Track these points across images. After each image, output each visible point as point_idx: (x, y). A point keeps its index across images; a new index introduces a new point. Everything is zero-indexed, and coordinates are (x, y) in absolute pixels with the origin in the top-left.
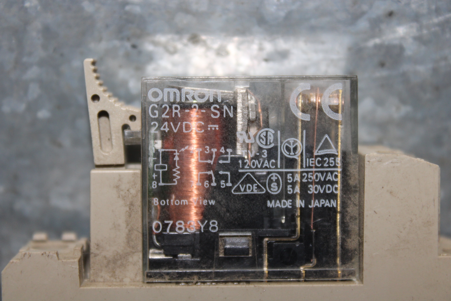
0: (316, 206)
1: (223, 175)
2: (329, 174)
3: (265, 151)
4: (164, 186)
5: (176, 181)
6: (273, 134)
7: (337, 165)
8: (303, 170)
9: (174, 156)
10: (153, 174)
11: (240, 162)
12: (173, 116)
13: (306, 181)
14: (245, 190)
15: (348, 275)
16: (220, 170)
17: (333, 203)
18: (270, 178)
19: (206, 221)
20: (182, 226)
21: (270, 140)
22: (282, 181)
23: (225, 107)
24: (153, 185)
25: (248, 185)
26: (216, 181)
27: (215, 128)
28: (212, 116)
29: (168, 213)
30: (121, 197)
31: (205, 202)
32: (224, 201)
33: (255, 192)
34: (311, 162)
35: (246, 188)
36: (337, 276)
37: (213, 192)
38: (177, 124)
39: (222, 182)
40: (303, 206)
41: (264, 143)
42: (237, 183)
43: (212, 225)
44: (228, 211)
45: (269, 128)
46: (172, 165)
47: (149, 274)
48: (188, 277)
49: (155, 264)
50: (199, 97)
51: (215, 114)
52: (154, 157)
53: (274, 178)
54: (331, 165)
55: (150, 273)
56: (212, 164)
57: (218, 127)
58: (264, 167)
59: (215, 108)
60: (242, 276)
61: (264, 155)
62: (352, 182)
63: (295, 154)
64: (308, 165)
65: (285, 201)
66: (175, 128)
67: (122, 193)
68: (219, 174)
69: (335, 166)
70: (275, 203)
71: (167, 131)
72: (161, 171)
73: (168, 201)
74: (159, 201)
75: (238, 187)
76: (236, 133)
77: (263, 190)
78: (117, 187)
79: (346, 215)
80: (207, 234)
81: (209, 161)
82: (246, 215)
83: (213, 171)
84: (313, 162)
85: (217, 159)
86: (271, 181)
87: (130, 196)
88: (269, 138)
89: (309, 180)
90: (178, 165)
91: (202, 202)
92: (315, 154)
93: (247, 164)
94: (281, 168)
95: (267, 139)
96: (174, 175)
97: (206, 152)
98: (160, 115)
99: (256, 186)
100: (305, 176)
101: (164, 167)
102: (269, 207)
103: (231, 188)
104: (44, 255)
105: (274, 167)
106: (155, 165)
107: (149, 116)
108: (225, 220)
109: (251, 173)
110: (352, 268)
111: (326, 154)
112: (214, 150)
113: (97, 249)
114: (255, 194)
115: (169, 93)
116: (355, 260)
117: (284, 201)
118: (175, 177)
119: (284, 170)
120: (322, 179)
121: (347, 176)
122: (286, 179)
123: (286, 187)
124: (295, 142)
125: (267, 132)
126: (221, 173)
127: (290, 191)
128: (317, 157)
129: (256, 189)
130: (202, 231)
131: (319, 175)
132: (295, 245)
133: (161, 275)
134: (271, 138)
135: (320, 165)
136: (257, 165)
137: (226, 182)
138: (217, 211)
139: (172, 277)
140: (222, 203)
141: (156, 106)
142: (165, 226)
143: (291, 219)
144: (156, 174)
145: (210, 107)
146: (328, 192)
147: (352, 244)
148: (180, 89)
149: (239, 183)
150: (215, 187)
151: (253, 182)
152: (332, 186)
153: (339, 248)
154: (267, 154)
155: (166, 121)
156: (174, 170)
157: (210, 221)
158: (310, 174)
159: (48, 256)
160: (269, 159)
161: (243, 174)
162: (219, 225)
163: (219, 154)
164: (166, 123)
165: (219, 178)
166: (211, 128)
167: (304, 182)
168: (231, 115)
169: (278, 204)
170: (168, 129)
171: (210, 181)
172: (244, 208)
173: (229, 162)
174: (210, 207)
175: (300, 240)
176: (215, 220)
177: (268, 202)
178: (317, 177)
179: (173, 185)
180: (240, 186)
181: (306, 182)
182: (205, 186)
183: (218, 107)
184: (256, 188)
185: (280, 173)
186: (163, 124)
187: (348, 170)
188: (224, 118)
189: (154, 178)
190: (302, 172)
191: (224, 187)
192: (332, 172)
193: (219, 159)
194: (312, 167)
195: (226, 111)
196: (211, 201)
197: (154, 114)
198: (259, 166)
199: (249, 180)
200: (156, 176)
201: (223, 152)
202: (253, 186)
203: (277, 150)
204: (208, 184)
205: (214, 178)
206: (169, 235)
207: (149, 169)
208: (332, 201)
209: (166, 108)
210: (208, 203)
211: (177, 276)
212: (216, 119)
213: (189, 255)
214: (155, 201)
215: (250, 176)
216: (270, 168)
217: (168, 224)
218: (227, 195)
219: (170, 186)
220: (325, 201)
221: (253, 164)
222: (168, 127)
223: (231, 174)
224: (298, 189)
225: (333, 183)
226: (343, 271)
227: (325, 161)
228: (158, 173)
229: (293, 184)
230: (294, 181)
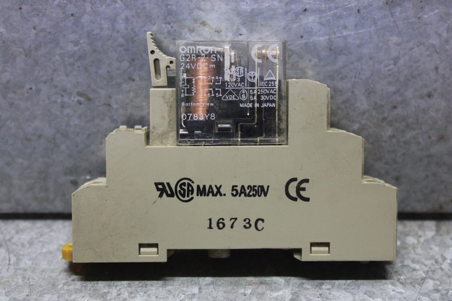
0: (265, 107)
1: (217, 90)
2: (272, 90)
3: (239, 78)
4: (188, 96)
5: (194, 94)
6: (243, 70)
7: (275, 85)
8: (258, 88)
9: (193, 81)
10: (182, 90)
11: (226, 84)
12: (192, 60)
13: (260, 93)
14: (229, 98)
15: (281, 142)
16: (216, 88)
17: (274, 105)
18: (241, 92)
19: (209, 114)
20: (197, 117)
21: (241, 73)
22: (248, 94)
23: (219, 56)
24: (182, 95)
25: (230, 96)
26: (214, 94)
27: (213, 66)
28: (212, 60)
29: (190, 110)
30: (165, 102)
31: (208, 104)
32: (218, 104)
33: (234, 99)
34: (262, 84)
35: (229, 97)
36: (276, 143)
37: (212, 99)
38: (194, 65)
39: (217, 94)
40: (258, 106)
41: (238, 74)
42: (224, 95)
43: (212, 116)
44: (220, 109)
45: (241, 66)
46: (191, 86)
47: (180, 141)
48: (200, 143)
49: (183, 136)
50: (205, 51)
51: (214, 59)
52: (182, 81)
53: (243, 92)
54: (272, 85)
55: (180, 140)
56: (212, 85)
57: (215, 66)
58: (238, 86)
59: (213, 56)
60: (227, 142)
61: (238, 80)
62: (283, 94)
63: (254, 80)
64: (260, 86)
65: (249, 104)
66: (193, 66)
67: (166, 100)
68: (215, 90)
69: (274, 86)
70: (244, 105)
71: (189, 68)
72: (186, 88)
73: (189, 103)
74: (185, 104)
75: (225, 96)
76: (224, 69)
77: (238, 98)
78: (164, 97)
79: (280, 111)
80: (209, 121)
81: (210, 83)
82: (229, 111)
83: (212, 89)
84: (263, 84)
85: (214, 82)
86: (242, 94)
87: (170, 102)
88: (241, 71)
89: (261, 93)
90: (195, 85)
91: (207, 105)
92: (264, 80)
93: (230, 85)
94: (247, 87)
95: (240, 72)
96: (193, 90)
97: (209, 79)
98: (185, 60)
99: (234, 96)
100: (259, 91)
101: (187, 86)
102: (241, 107)
103: (221, 97)
104: (127, 130)
105: (243, 86)
106: (183, 85)
107: (180, 60)
108: (219, 114)
109: (231, 89)
110: (283, 138)
111: (270, 80)
112: (213, 78)
113: (153, 129)
114: (233, 100)
115: (190, 49)
116: (285, 134)
117: (248, 104)
118: (193, 92)
119: (249, 88)
120: (268, 93)
121: (281, 91)
122: (250, 93)
123: (250, 97)
124: (254, 74)
125: (240, 68)
126: (216, 89)
127: (251, 99)
128: (265, 81)
129: (234, 98)
130: (207, 119)
131: (266, 90)
132: (254, 127)
133: (186, 142)
134: (242, 72)
135: (267, 85)
136: (235, 85)
137: (219, 94)
138: (214, 109)
139: (192, 142)
140: (217, 105)
141: (184, 55)
142: (188, 116)
143: (252, 113)
144: (183, 90)
145: (211, 56)
146: (271, 99)
147: (283, 126)
148: (196, 47)
149: (225, 95)
150: (213, 97)
151: (232, 94)
152: (273, 96)
153: (277, 128)
154: (240, 79)
155: (188, 63)
156: (193, 88)
157: (211, 114)
158: (262, 90)
159: (129, 131)
160: (241, 82)
161: (228, 90)
162: (215, 116)
163: (215, 80)
164: (188, 64)
165: (215, 92)
166: (211, 66)
167: (259, 94)
168: (222, 60)
169: (245, 105)
170: (190, 67)
171: (211, 94)
172: (228, 108)
173: (220, 84)
174: (211, 107)
175: (257, 124)
176: (213, 113)
177: (241, 104)
178: (265, 91)
179: (192, 96)
180: (226, 96)
181: (260, 94)
182: (208, 96)
183: (215, 56)
184: (234, 97)
185: (247, 90)
186: (187, 64)
187: (281, 88)
188: (218, 61)
189: (183, 92)
190: (258, 89)
191: (218, 96)
192: (273, 89)
193: (215, 83)
194: (263, 87)
195: (219, 58)
196: (211, 104)
197: (182, 59)
198: (236, 86)
199: (230, 93)
200: (184, 91)
201: (218, 78)
202: (232, 96)
203: (245, 78)
204: (210, 95)
205: (213, 92)
206: (190, 121)
207: (180, 87)
208: (273, 104)
209: (188, 56)
210: (210, 105)
211: (194, 142)
212: (214, 62)
213: (200, 132)
214: (183, 104)
215: (231, 91)
216: (241, 87)
217: (189, 115)
218: (219, 101)
219: (191, 96)
220: (270, 104)
221: (233, 85)
222: (190, 66)
223: (221, 90)
224: (255, 98)
225: (273, 95)
226: (279, 140)
227: (270, 83)
228: (184, 89)
229: (253, 95)
230: (254, 93)
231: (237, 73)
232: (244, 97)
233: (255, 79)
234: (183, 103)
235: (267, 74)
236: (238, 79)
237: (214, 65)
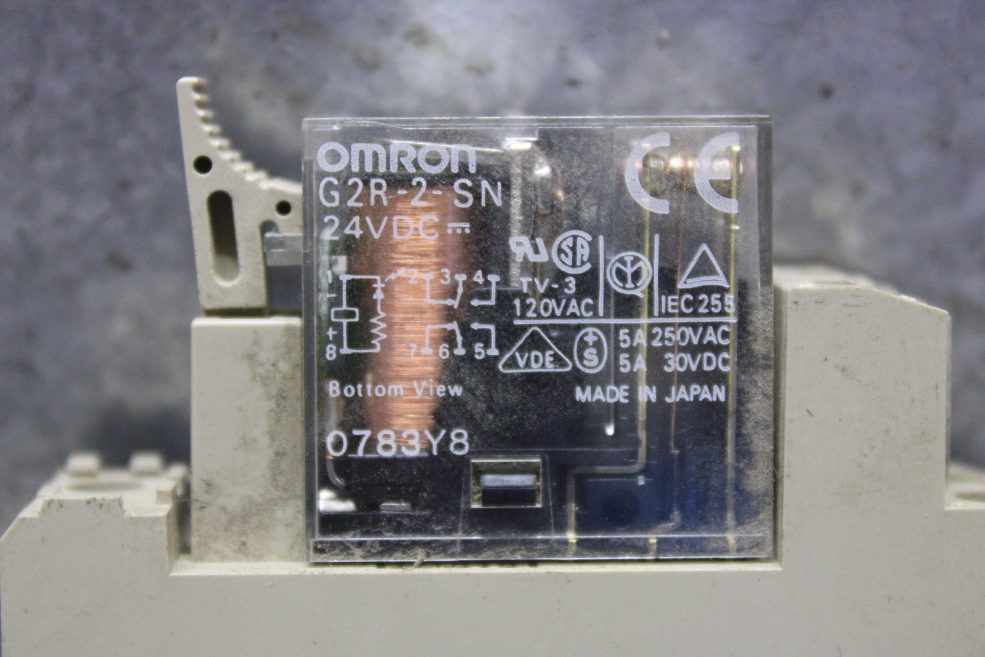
0: (682, 400)
1: (479, 330)
2: (710, 330)
3: (572, 279)
4: (353, 354)
5: (378, 345)
6: (589, 243)
7: (727, 309)
8: (653, 321)
9: (374, 290)
10: (327, 329)
11: (517, 302)
12: (372, 202)
13: (660, 344)
14: (528, 365)
15: (751, 548)
16: (474, 321)
17: (719, 394)
18: (582, 339)
19: (443, 432)
20: (391, 442)
22: (609, 345)
23: (485, 184)
24: (328, 352)
25: (534, 353)
26: (464, 345)
27: (463, 229)
28: (457, 203)
29: (361, 413)
30: (258, 378)
31: (441, 390)
32: (482, 387)
33: (550, 368)
34: (670, 304)
35: (529, 359)
36: (725, 550)
37: (459, 369)
38: (380, 221)
39: (478, 347)
40: (653, 399)
41: (569, 261)
42: (509, 349)
43: (455, 440)
44: (490, 409)
45: (579, 229)
46: (369, 310)
47: (319, 546)
48: (404, 553)
49: (332, 523)
50: (428, 161)
51: (464, 200)
52: (330, 293)
53: (590, 339)
54: (713, 310)
55: (321, 542)
56: (456, 307)
57: (470, 228)
58: (568, 314)
59: (463, 187)
60: (519, 550)
61: (570, 289)
62: (759, 347)
63: (636, 287)
64: (663, 311)
65: (614, 388)
66: (377, 229)
67: (260, 370)
68: (470, 329)
69: (723, 313)
70: (593, 392)
71: (357, 236)
72: (345, 322)
73: (360, 387)
74: (342, 387)
75: (513, 358)
76: (507, 241)
78: (251, 358)
79: (747, 418)
80: (444, 460)
81: (449, 302)
82: (529, 418)
83: (458, 323)
84: (676, 304)
85: (467, 297)
86: (583, 345)
87: (278, 377)
89: (667, 343)
90: (382, 309)
91: (435, 389)
92: (680, 285)
93: (533, 308)
94: (606, 315)
95: (575, 254)
96: (374, 331)
97: (443, 282)
98: (343, 201)
99: (551, 356)
100: (657, 334)
101: (351, 314)
102: (580, 401)
103: (496, 359)
104: (93, 504)
105: (591, 313)
106: (333, 310)
107: (320, 204)
108: (485, 429)
109: (541, 326)
110: (759, 532)
111: (704, 287)
112: (461, 278)
113: (206, 492)
114: (548, 374)
115: (362, 154)
116: (765, 514)
117: (611, 387)
118: (377, 336)
119: (613, 321)
120: (695, 341)
121: (748, 333)
122: (617, 341)
123: (617, 359)
124: (636, 260)
125: (575, 237)
126: (475, 326)
127: (625, 366)
128: (683, 292)
129: (551, 362)
130: (435, 452)
131: (689, 331)
132: (635, 483)
133: (345, 548)
135: (691, 310)
136: (553, 310)
137: (487, 346)
138: (467, 411)
139: (369, 552)
140: (478, 392)
141: (336, 182)
142: (354, 442)
143: (628, 426)
144: (334, 330)
145: (452, 184)
146: (706, 368)
147: (757, 480)
148: (386, 145)
150: (461, 358)
152: (717, 355)
153: (729, 491)
154: (577, 285)
155: (355, 215)
156: (374, 320)
157: (452, 430)
158: (668, 329)
159: (101, 505)
160: (579, 296)
161: (524, 328)
162: (470, 440)
163: (469, 285)
164: (356, 219)
165: (471, 337)
166: (454, 229)
167: (656, 348)
168: (498, 201)
169: (599, 395)
170: (361, 232)
171: (452, 344)
172: (525, 404)
173: (492, 302)
174: (451, 400)
175: (645, 471)
176: (463, 428)
177: (578, 390)
178: (683, 335)
179: (371, 354)
180: (517, 355)
181: (660, 347)
182: (441, 355)
183: (469, 183)
184: (552, 359)
185: (604, 328)
186: (349, 220)
187: (751, 322)
188: (483, 208)
189: (331, 338)
190: (651, 326)
191: (482, 357)
192: (716, 326)
193: (472, 297)
194: (672, 315)
195: (487, 192)
196: (452, 388)
197: (331, 199)
198: (558, 312)
199: (535, 343)
200: (335, 333)
201: (481, 281)
202: (544, 356)
203: (597, 279)
204: (447, 351)
205: (459, 339)
206: (362, 461)
207: (319, 318)
208: (716, 388)
209: (355, 185)
210: (447, 392)
211: (381, 549)
212: (464, 209)
213: (404, 505)
214: (333, 388)
215: (538, 334)
216: (582, 317)
217: (359, 438)
218: (488, 374)
219: (365, 354)
220: (702, 388)
221: (546, 308)
222: (361, 228)
223: (497, 329)
224: (641, 365)
225: (717, 349)
226: (738, 540)
227: (702, 302)
228: (338, 326)
229: (632, 352)
230: (635, 345)
231: (563, 256)
232: (591, 360)
233: (638, 284)
234: (334, 385)
235: (692, 265)
236: (570, 282)
237: (468, 225)
